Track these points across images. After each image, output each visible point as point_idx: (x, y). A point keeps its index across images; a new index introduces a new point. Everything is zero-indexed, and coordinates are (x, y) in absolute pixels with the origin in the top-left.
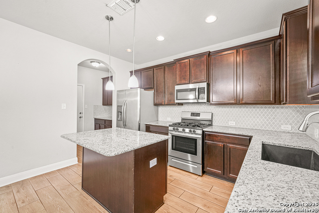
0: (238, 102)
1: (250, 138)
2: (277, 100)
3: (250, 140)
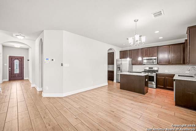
0: (169, 63)
1: (174, 75)
2: (184, 63)
3: (174, 76)
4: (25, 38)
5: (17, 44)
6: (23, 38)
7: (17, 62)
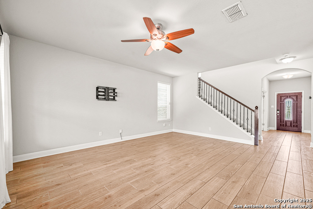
4: (295, 58)
5: (287, 73)
6: (292, 59)
7: (289, 103)
